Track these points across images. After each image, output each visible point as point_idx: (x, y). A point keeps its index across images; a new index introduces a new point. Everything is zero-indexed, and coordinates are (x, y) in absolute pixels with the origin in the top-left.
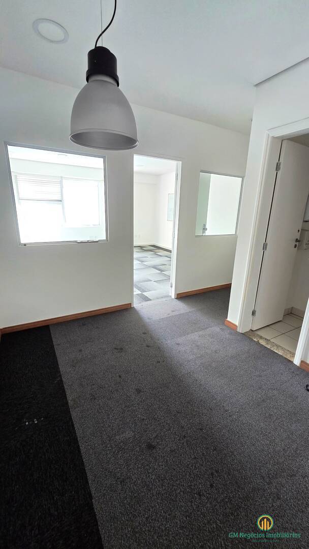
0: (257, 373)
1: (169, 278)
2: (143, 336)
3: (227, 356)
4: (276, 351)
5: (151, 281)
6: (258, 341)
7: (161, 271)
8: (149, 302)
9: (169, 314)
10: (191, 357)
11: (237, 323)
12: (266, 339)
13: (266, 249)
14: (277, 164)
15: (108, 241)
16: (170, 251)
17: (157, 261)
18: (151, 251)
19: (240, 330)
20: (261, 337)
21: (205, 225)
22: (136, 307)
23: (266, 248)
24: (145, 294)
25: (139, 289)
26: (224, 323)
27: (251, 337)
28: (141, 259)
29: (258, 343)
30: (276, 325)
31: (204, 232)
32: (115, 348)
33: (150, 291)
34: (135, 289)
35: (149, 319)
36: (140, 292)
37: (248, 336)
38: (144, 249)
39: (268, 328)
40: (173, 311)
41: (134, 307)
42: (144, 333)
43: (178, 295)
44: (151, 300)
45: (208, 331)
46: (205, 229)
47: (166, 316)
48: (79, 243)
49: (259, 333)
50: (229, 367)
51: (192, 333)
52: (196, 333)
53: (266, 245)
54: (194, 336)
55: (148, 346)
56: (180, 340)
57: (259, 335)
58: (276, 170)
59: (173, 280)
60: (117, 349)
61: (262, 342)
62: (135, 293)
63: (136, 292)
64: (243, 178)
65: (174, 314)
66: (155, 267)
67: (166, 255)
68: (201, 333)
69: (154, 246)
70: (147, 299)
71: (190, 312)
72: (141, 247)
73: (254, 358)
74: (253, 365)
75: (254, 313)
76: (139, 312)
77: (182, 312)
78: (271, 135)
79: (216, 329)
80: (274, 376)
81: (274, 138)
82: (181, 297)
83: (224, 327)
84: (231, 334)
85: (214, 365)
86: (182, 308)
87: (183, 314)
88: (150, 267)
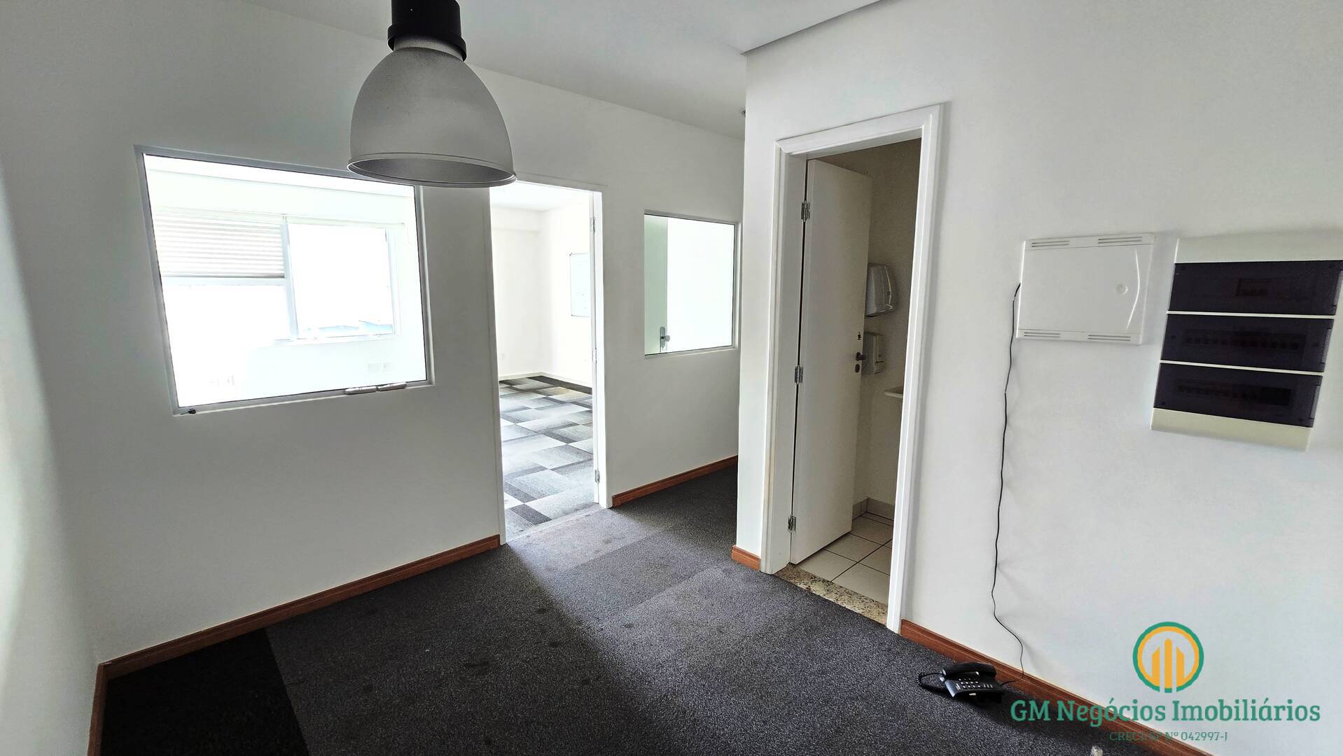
0: (817, 667)
1: (588, 457)
2: (539, 618)
3: (745, 637)
4: (848, 607)
5: (543, 469)
6: (809, 589)
7: (568, 440)
8: (544, 527)
9: (597, 551)
10: (665, 654)
11: (758, 551)
12: (824, 581)
13: (801, 380)
14: (803, 205)
15: (430, 383)
16: (588, 391)
17: (555, 416)
18: (535, 391)
19: (767, 568)
20: (814, 579)
21: (663, 330)
22: (512, 545)
23: (801, 377)
24: (531, 504)
25: (516, 493)
26: (730, 556)
27: (792, 581)
28: (513, 414)
29: (809, 594)
30: (840, 544)
31: (662, 345)
32: (469, 666)
33: (543, 496)
34: (507, 496)
35: (549, 569)
36: (520, 503)
37: (786, 579)
38: (518, 387)
39: (825, 554)
40: (608, 542)
41: (506, 544)
42: (542, 611)
43: (615, 498)
44: (547, 519)
45: (697, 581)
46: (664, 338)
47: (591, 556)
48: (350, 394)
49: (809, 568)
50: (755, 663)
51: (660, 591)
52: (669, 590)
53: (801, 370)
54: (666, 600)
55: (554, 645)
56: (633, 614)
57: (809, 574)
58: (802, 218)
59: (600, 462)
60: (473, 666)
61: (818, 590)
62: (507, 506)
63: (510, 502)
64: (736, 225)
65: (610, 548)
66: (550, 433)
67: (575, 399)
68: (681, 587)
69: (541, 378)
70: (538, 519)
71: (648, 539)
72: (509, 384)
73: (806, 630)
74: (806, 648)
75: (792, 524)
76: (523, 556)
77: (630, 540)
78: (785, 151)
79: (714, 573)
80: (853, 667)
81: (791, 157)
82: (622, 503)
83: (729, 566)
84: (748, 580)
85: (718, 665)
86: (629, 529)
87: (633, 545)
88: (537, 433)
